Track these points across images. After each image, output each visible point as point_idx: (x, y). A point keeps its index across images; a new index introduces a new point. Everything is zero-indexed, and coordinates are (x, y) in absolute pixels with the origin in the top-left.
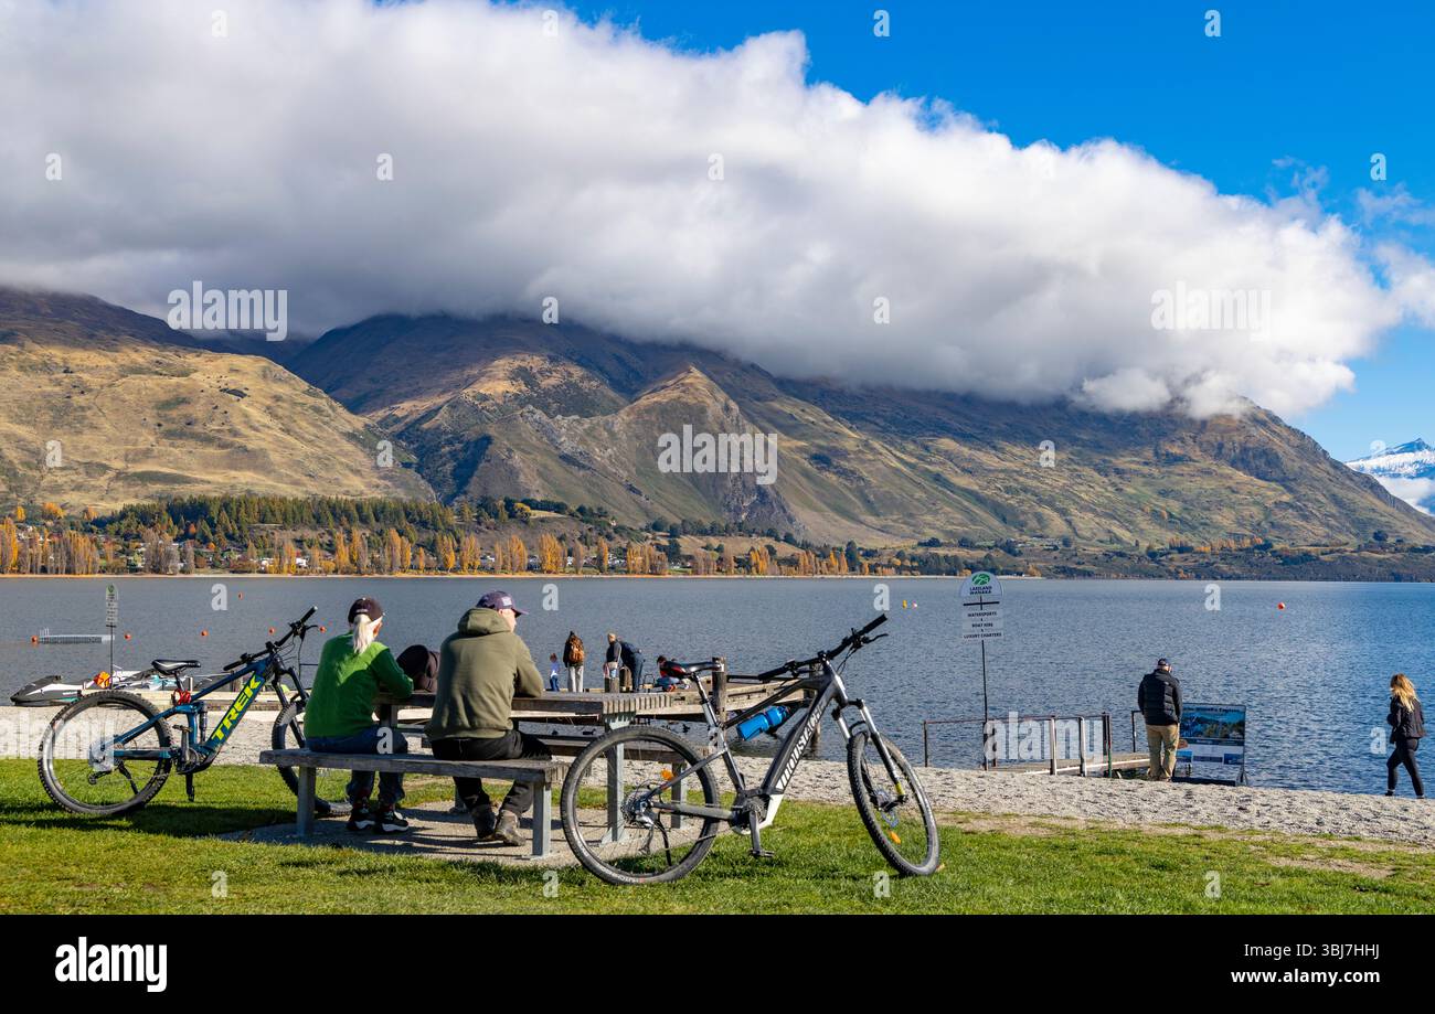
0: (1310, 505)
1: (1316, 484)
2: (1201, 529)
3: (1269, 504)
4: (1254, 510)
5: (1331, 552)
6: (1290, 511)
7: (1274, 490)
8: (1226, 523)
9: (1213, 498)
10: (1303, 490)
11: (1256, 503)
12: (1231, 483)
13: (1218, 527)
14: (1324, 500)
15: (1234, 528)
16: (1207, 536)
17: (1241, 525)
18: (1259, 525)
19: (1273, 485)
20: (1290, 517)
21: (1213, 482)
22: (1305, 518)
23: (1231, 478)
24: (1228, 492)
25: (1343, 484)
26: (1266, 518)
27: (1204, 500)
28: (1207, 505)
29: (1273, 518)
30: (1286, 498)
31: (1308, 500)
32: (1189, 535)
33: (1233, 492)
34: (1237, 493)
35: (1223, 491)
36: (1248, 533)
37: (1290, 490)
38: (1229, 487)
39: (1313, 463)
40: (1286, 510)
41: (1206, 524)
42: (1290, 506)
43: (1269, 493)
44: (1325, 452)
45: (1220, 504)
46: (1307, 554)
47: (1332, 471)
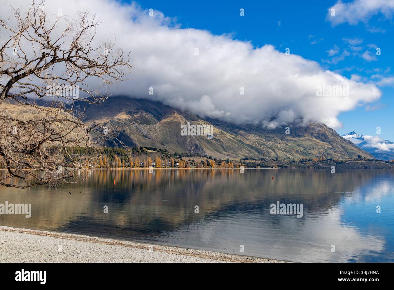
0: (336, 148)
1: (337, 143)
2: (309, 155)
3: (326, 148)
4: (322, 150)
5: (348, 161)
6: (331, 150)
7: (327, 144)
8: (315, 153)
9: (311, 147)
10: (334, 144)
11: (322, 148)
12: (316, 143)
13: (314, 154)
14: (340, 147)
15: (317, 155)
16: (311, 157)
17: (319, 154)
18: (324, 154)
19: (327, 143)
20: (332, 152)
21: (311, 142)
22: (335, 152)
23: (315, 141)
24: (315, 145)
25: (344, 143)
26: (326, 152)
27: (309, 147)
28: (310, 148)
29: (327, 152)
30: (330, 146)
31: (336, 147)
32: (306, 156)
33: (316, 145)
34: (318, 145)
35: (314, 145)
36: (321, 156)
37: (331, 144)
38: (315, 144)
39: (336, 137)
40: (330, 149)
41: (310, 154)
42: (331, 148)
43: (326, 145)
44: (338, 134)
45: (313, 148)
46: (342, 161)
47: (341, 139)
